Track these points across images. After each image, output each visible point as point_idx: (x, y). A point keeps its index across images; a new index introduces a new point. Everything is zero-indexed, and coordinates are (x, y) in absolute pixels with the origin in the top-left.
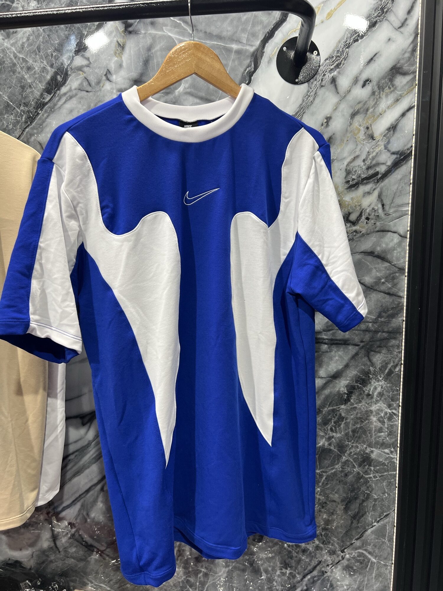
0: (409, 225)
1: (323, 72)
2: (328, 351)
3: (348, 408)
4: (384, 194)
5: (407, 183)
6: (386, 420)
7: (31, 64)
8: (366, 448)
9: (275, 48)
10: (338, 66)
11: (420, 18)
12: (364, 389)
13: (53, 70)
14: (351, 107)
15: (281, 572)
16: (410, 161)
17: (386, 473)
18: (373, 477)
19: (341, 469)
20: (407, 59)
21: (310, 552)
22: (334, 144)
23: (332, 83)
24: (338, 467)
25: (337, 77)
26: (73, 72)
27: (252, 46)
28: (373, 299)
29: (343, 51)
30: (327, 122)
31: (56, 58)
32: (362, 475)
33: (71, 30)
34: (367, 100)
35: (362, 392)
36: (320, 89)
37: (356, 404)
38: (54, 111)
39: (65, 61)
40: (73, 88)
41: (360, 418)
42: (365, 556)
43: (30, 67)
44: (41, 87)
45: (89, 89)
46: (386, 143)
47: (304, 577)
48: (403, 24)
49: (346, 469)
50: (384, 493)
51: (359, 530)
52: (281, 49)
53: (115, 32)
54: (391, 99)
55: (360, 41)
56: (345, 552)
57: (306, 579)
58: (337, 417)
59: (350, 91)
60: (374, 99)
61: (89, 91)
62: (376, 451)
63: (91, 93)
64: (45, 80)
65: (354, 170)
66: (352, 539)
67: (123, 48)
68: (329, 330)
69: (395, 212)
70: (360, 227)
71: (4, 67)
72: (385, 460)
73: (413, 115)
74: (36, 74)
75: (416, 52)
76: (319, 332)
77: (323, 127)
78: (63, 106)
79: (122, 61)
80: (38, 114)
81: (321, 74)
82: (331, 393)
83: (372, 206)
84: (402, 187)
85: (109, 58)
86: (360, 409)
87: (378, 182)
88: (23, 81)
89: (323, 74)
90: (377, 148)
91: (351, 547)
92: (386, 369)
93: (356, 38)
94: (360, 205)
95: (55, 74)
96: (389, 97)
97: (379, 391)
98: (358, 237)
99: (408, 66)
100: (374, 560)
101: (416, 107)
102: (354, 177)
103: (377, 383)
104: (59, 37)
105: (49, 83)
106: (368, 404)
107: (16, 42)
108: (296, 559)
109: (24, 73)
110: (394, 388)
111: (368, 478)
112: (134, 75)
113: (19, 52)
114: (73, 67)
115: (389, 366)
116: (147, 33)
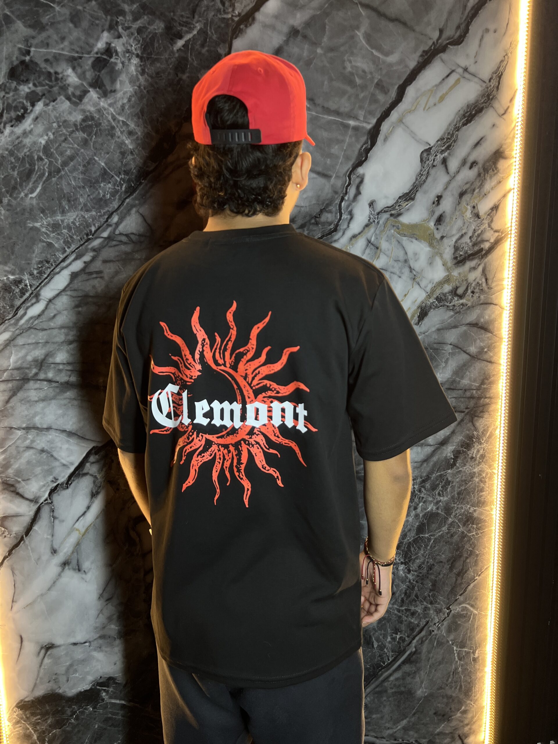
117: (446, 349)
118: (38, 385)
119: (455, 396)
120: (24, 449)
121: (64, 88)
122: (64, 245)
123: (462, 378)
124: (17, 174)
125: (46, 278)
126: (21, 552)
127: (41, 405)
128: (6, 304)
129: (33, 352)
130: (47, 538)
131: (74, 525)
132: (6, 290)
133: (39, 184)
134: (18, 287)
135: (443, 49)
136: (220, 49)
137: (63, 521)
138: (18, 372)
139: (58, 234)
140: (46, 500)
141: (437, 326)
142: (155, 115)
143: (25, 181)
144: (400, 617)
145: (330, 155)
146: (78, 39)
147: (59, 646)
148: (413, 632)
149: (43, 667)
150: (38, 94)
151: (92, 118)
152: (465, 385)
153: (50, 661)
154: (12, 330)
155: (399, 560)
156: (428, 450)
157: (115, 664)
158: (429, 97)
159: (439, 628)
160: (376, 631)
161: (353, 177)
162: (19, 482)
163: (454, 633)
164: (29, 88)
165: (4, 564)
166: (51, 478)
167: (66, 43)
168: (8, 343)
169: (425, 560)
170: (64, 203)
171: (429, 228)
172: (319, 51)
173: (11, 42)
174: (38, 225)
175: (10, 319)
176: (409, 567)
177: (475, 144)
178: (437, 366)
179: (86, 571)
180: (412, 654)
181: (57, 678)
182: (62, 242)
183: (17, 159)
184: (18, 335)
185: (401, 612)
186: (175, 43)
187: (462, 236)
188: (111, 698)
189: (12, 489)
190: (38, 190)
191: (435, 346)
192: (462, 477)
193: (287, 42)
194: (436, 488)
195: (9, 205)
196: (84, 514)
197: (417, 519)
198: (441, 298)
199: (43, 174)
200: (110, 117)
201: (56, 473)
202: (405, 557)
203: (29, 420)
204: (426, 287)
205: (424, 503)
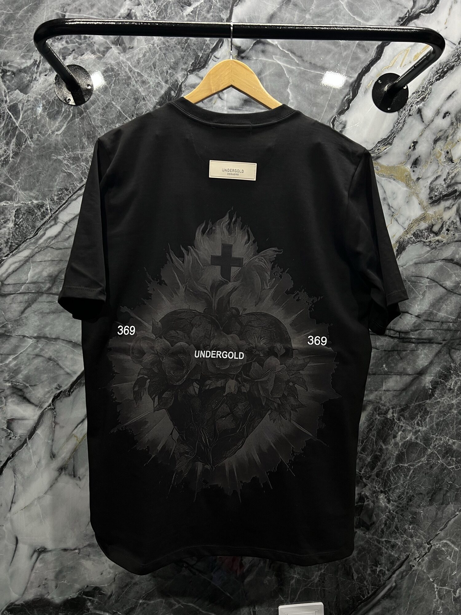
1: (411, 103)
2: (415, 349)
3: (432, 402)
7: (146, 79)
8: (449, 440)
9: (371, 81)
10: (423, 99)
12: (446, 384)
13: (168, 86)
14: (434, 134)
15: (372, 571)
18: (455, 468)
19: (426, 461)
21: (399, 547)
22: (420, 165)
23: (418, 113)
24: (424, 459)
25: (422, 108)
26: (187, 89)
27: (351, 77)
28: (453, 301)
29: (427, 87)
30: (414, 146)
31: (171, 75)
32: (446, 466)
34: (447, 129)
35: (445, 387)
36: (408, 117)
37: (439, 398)
39: (180, 78)
41: (443, 411)
42: (449, 546)
43: (145, 81)
44: (155, 100)
47: (394, 573)
49: (431, 462)
51: (443, 521)
52: (377, 82)
53: (228, 56)
55: (441, 80)
56: (431, 544)
57: (395, 575)
58: (422, 412)
59: (433, 121)
60: (453, 129)
62: (457, 442)
64: (158, 94)
65: (437, 188)
66: (436, 530)
68: (416, 330)
70: (442, 237)
71: (118, 79)
74: (150, 88)
76: (407, 333)
77: (410, 150)
81: (409, 105)
82: (417, 388)
83: (451, 220)
86: (443, 403)
87: (456, 199)
88: (137, 93)
90: (455, 169)
91: (437, 538)
93: (438, 77)
94: (442, 218)
95: (169, 90)
97: (459, 385)
98: (439, 247)
100: (456, 549)
102: (436, 194)
103: (457, 378)
104: (175, 56)
105: (162, 97)
106: (450, 398)
107: (132, 57)
108: (385, 555)
109: (138, 86)
111: (450, 469)
113: (135, 67)
116: (258, 59)
117: (423, 282)
118: (49, 299)
119: (432, 328)
120: (34, 356)
121: (91, 45)
122: (81, 176)
123: (439, 310)
124: (47, 115)
125: (64, 204)
126: (24, 454)
127: (52, 316)
128: (28, 225)
129: (48, 268)
130: (48, 443)
131: (73, 431)
132: (30, 212)
133: (64, 123)
134: (40, 211)
135: (417, 16)
136: (223, 14)
137: (63, 427)
138: (34, 286)
139: (78, 166)
140: (50, 405)
141: (414, 261)
142: (165, 68)
143: (53, 120)
144: (380, 549)
145: (315, 105)
146: (105, 6)
147: (50, 551)
148: (393, 566)
149: (34, 571)
150: (69, 49)
151: (113, 70)
152: (442, 318)
153: (41, 565)
154: (31, 248)
155: (379, 488)
156: (407, 379)
157: (102, 574)
158: (405, 57)
159: (419, 564)
160: (356, 562)
161: (336, 123)
162: (27, 387)
163: (434, 570)
164: (63, 45)
165: (7, 465)
166: (55, 385)
167: (95, 9)
168: (27, 260)
169: (405, 490)
170: (84, 140)
171: (405, 171)
172: (308, 16)
173: (51, 8)
174: (60, 158)
175: (31, 238)
176: (389, 496)
177: (447, 97)
178: (415, 298)
179: (81, 477)
180: (391, 589)
181: (47, 584)
182: (80, 173)
183: (48, 102)
184: (36, 253)
185: (381, 543)
186: (185, 9)
187: (437, 178)
188: (95, 608)
189: (20, 393)
190: (63, 128)
191: (413, 278)
192: (440, 408)
193: (280, 9)
194: (415, 418)
195: (37, 140)
196: (83, 421)
197: (396, 448)
198: (418, 234)
199: (69, 115)
200: (127, 69)
201: (60, 381)
202: (385, 486)
203: (40, 330)
204: (403, 223)
205: (403, 431)
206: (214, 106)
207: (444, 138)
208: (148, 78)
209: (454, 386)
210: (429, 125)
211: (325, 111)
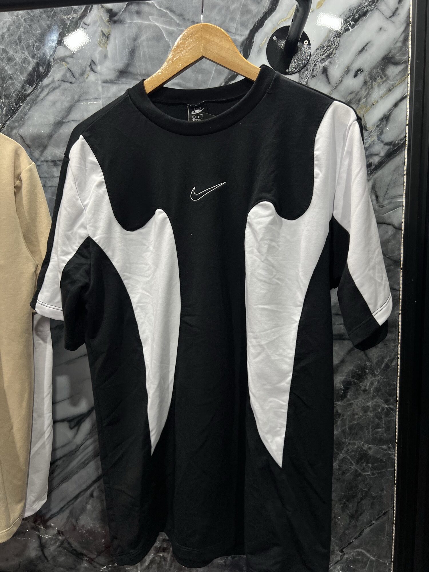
0: (403, 216)
1: (314, 62)
3: (345, 404)
4: (378, 185)
5: (400, 174)
6: (383, 416)
7: (11, 55)
8: (363, 445)
9: (265, 38)
10: (329, 56)
11: (411, 7)
12: (361, 384)
13: (35, 61)
14: (343, 97)
16: (404, 152)
17: (384, 470)
18: (370, 475)
19: (338, 467)
20: (399, 48)
23: (323, 73)
24: (335, 465)
25: (328, 66)
26: (56, 63)
27: (241, 35)
29: (334, 41)
31: (38, 48)
32: (360, 473)
33: (53, 19)
34: (359, 90)
35: (358, 387)
36: (311, 79)
37: (353, 400)
38: (36, 103)
39: (48, 51)
40: (56, 79)
41: (357, 414)
42: (364, 554)
43: (10, 58)
44: (22, 79)
45: (73, 80)
46: (379, 134)
48: (395, 13)
49: (343, 467)
50: (382, 490)
51: (358, 529)
52: (271, 39)
53: (99, 21)
54: (383, 90)
55: (351, 30)
56: (344, 552)
59: (342, 81)
60: (366, 89)
61: (73, 82)
62: (374, 447)
63: (74, 84)
64: (26, 71)
66: (350, 538)
67: (108, 38)
69: (389, 203)
72: (383, 457)
73: (406, 105)
74: (17, 65)
75: (407, 41)
78: (45, 98)
79: (107, 52)
80: (20, 106)
81: (312, 64)
84: (396, 178)
85: (94, 48)
86: (357, 405)
87: (371, 173)
88: (3, 72)
89: (313, 65)
90: (370, 139)
91: (350, 546)
92: (382, 364)
93: (347, 27)
95: (37, 64)
96: (381, 87)
97: (376, 386)
99: (400, 56)
100: (373, 558)
101: (408, 97)
103: (374, 378)
104: (41, 27)
105: (30, 74)
106: (365, 400)
109: (4, 64)
110: (391, 382)
111: (366, 475)
112: (120, 65)
114: (56, 58)
115: (386, 360)
116: (132, 22)
206: (87, 80)
207: (356, 101)
208: (13, 54)
209: (370, 388)
210: (337, 87)
211: (213, 78)
